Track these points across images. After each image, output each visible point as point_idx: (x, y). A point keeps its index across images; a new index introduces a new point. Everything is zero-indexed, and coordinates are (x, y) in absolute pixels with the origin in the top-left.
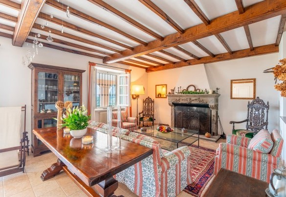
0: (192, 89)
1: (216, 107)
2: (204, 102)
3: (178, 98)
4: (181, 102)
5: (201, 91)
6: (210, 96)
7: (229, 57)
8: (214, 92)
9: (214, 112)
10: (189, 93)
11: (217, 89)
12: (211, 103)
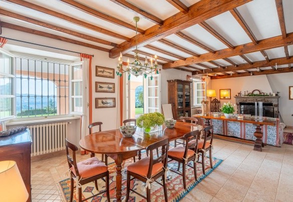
0: (256, 93)
1: (277, 106)
2: (269, 102)
3: (245, 99)
4: (248, 102)
5: (265, 94)
6: (273, 98)
7: (288, 71)
8: (276, 95)
9: (276, 109)
10: (255, 95)
11: (278, 93)
12: (275, 103)
